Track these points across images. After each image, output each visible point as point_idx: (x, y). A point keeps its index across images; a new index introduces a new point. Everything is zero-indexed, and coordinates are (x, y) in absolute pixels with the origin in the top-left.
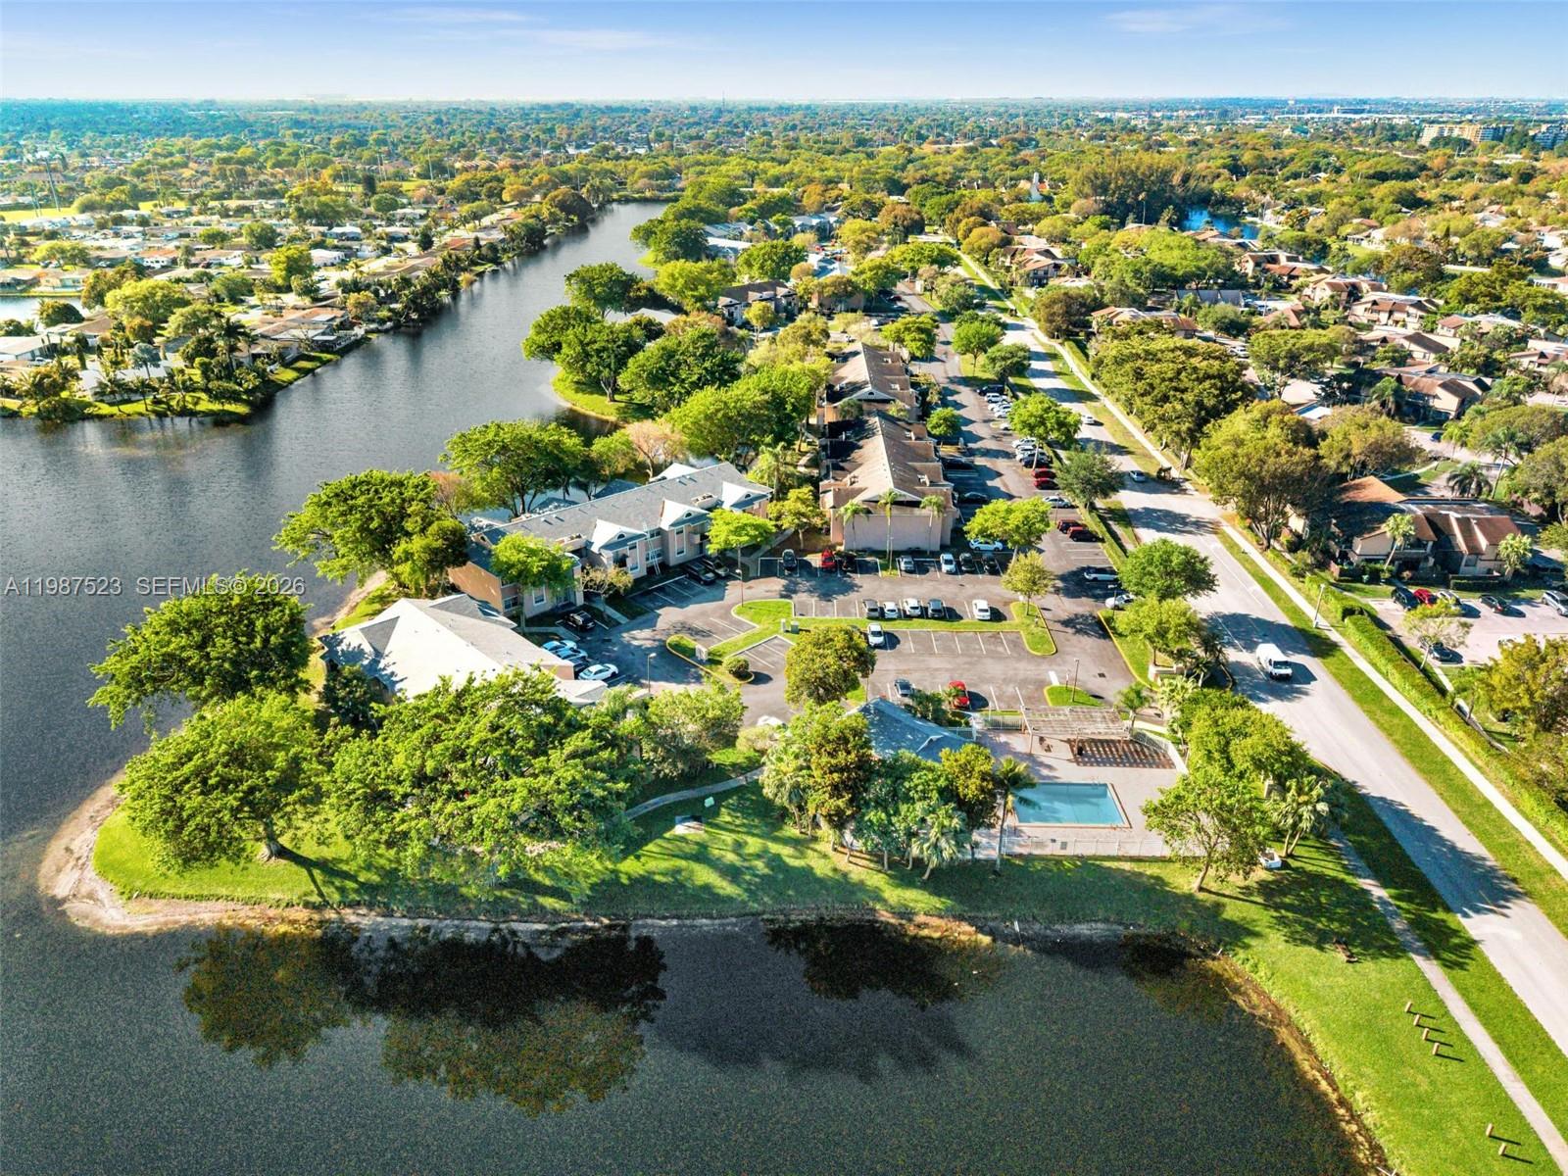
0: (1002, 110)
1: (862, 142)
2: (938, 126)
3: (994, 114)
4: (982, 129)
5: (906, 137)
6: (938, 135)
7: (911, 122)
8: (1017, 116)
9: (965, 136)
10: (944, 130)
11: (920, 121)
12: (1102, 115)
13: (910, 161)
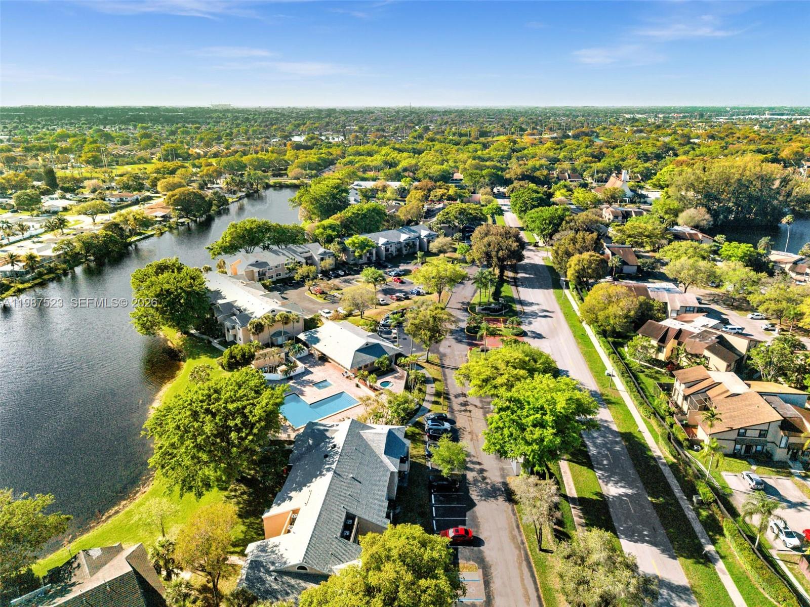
0: (568, 113)
1: (484, 134)
2: (533, 123)
3: (564, 115)
4: (560, 124)
5: (513, 130)
6: (534, 129)
7: (516, 120)
8: (578, 116)
9: (551, 129)
10: (537, 125)
11: (521, 119)
12: (628, 116)
13: (514, 151)
